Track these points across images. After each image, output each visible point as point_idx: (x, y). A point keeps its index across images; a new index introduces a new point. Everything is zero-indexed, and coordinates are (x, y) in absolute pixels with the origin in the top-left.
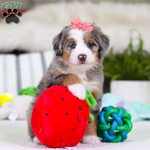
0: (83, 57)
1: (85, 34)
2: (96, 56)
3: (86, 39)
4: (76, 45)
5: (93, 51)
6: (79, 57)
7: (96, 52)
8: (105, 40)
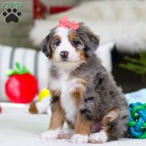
0: (65, 54)
8: (94, 40)
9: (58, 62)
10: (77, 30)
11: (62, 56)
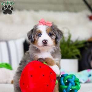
0: (45, 41)
1: (47, 28)
2: (54, 42)
3: (48, 31)
4: (41, 34)
5: (52, 39)
6: (43, 41)
7: (54, 39)
8: (60, 33)
9: (41, 47)
10: (51, 27)
11: (43, 43)
